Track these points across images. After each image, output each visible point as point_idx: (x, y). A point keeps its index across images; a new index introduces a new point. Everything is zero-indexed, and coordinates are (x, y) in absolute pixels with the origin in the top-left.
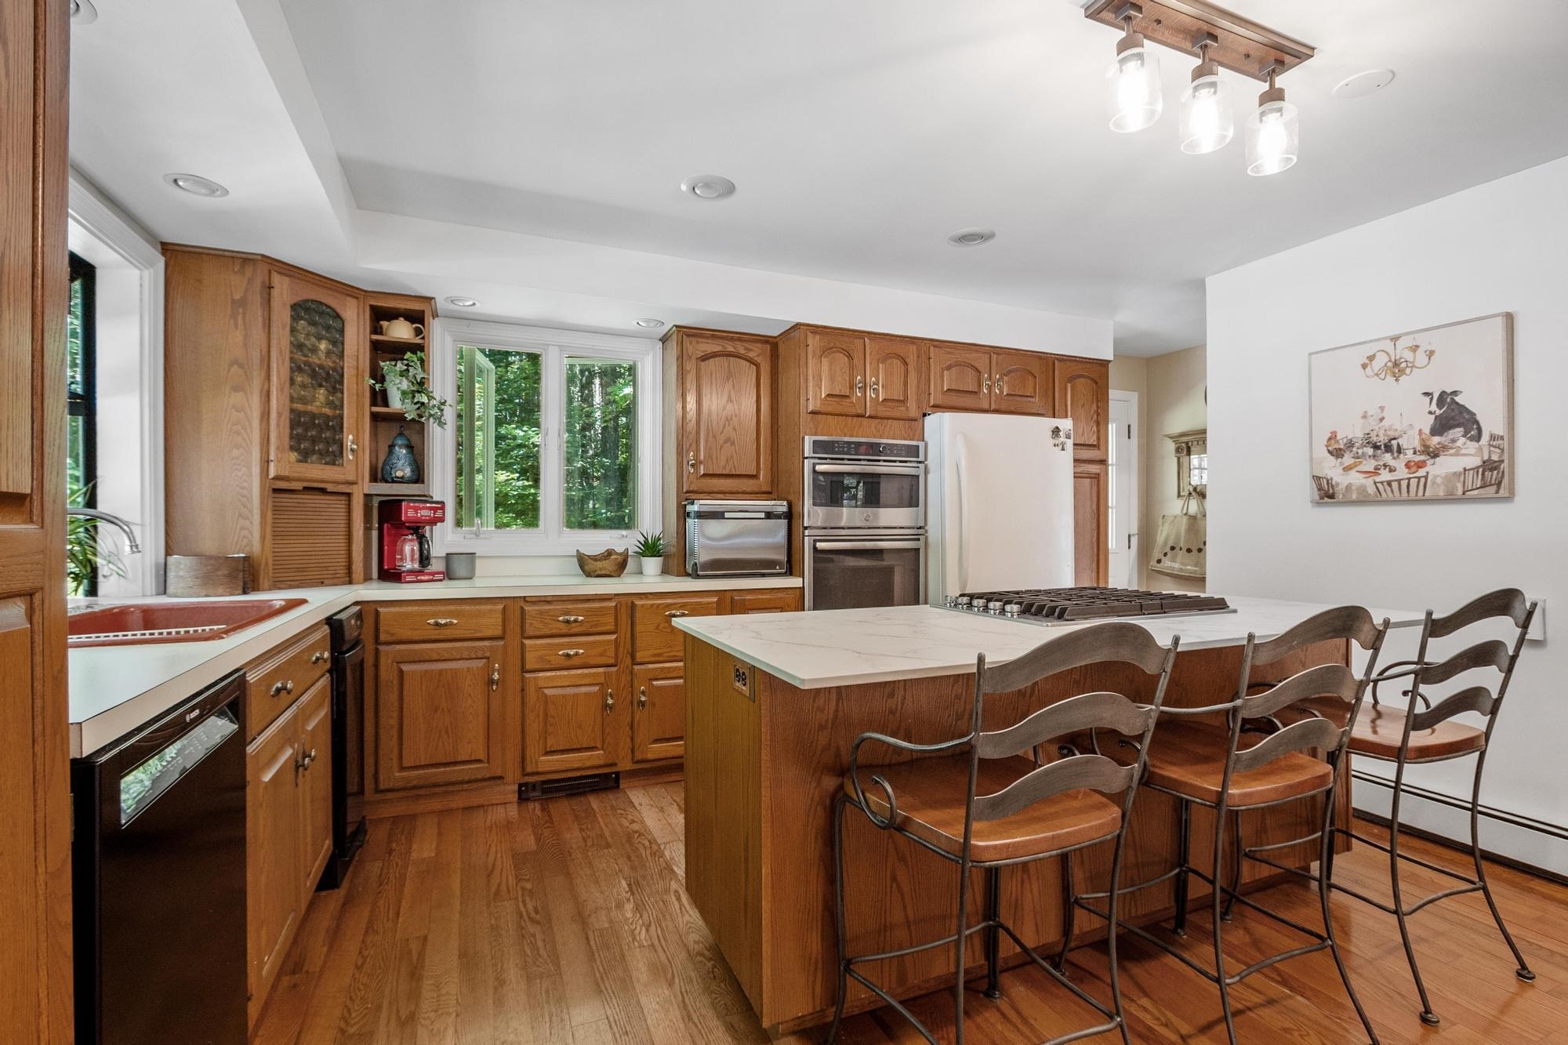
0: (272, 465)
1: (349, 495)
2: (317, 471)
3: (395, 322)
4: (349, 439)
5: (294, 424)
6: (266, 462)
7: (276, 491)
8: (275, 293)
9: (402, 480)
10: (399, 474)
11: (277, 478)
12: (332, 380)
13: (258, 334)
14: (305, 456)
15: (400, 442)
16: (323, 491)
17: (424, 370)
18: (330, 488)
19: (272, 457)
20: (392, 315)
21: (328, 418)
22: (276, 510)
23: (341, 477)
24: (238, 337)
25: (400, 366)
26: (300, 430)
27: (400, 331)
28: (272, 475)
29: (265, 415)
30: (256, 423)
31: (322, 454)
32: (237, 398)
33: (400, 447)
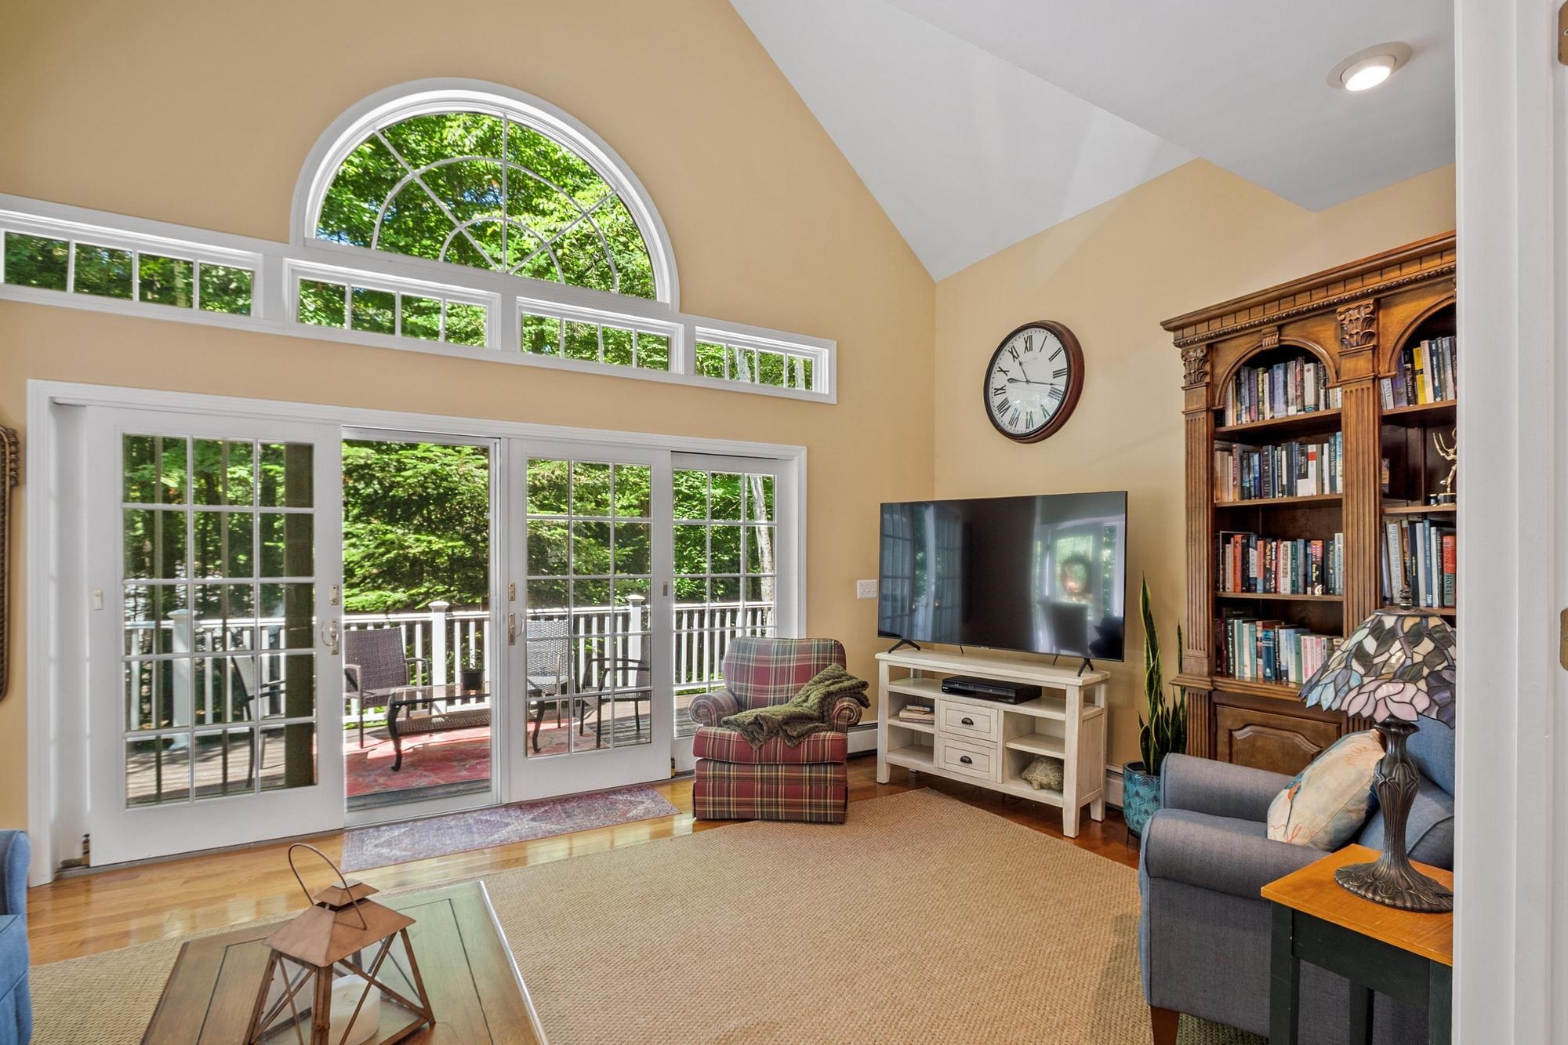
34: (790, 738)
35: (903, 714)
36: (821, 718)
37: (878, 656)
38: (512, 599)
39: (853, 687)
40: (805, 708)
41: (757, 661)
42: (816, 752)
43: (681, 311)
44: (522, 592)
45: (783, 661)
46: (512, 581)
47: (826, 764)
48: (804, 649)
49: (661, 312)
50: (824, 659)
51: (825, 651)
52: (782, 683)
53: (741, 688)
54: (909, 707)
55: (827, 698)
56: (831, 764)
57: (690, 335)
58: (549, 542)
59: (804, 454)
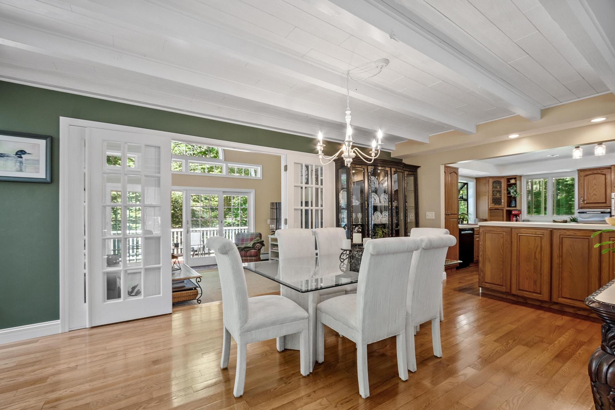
0: (489, 206)
1: (503, 210)
2: (497, 206)
3: (512, 180)
4: (503, 201)
5: (493, 200)
6: (488, 206)
7: (490, 210)
8: (490, 181)
9: (513, 207)
10: (513, 206)
11: (490, 208)
12: (500, 192)
13: (487, 188)
14: (495, 204)
15: (513, 200)
16: (498, 209)
17: (516, 188)
18: (499, 209)
19: (489, 205)
20: (511, 179)
21: (499, 198)
22: (490, 212)
23: (501, 207)
24: (485, 188)
25: (512, 188)
26: (494, 200)
27: (513, 181)
28: (489, 207)
29: (488, 199)
30: (487, 200)
31: (498, 204)
32: (485, 197)
33: (514, 201)
34: (245, 251)
35: (274, 248)
36: (253, 248)
37: (269, 236)
38: (188, 224)
39: (261, 242)
40: (250, 246)
41: (242, 237)
42: (250, 254)
43: (225, 161)
44: (190, 222)
45: (247, 237)
46: (188, 220)
47: (253, 256)
48: (252, 234)
49: (220, 161)
50: (256, 236)
51: (257, 235)
52: (247, 242)
53: (238, 243)
54: (275, 247)
55: (254, 244)
56: (254, 256)
57: (227, 166)
58: (196, 211)
59: (254, 191)
